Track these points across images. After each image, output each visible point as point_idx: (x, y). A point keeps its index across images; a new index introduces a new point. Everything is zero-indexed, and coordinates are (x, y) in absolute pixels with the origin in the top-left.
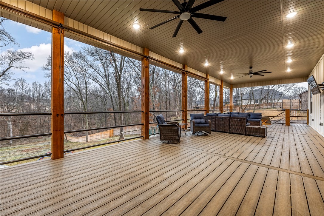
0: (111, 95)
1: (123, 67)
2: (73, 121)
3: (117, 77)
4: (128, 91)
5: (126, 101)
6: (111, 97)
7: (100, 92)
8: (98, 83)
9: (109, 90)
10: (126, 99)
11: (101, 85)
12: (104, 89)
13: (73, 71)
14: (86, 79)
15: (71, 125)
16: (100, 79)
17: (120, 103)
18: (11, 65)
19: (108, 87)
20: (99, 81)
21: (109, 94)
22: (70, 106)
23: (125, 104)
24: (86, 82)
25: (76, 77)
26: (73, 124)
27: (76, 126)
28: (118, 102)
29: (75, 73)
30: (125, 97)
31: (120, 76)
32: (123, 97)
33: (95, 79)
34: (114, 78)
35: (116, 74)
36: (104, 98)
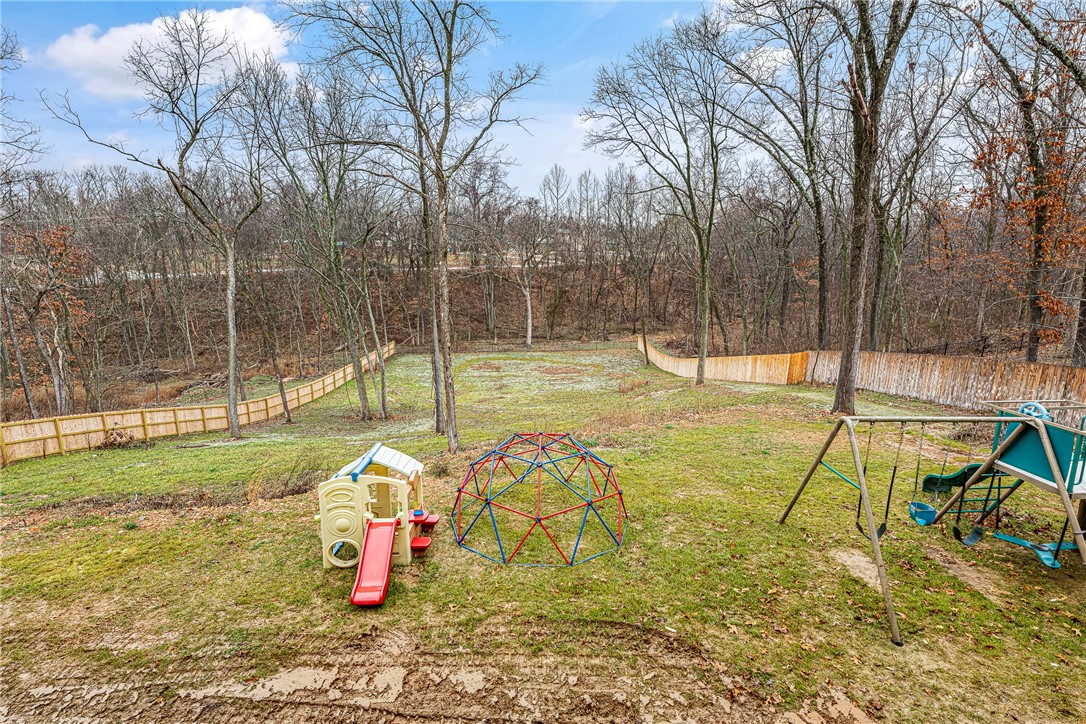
0: (816, 198)
1: (909, 18)
2: (674, 298)
3: (862, 87)
4: (914, 171)
5: (891, 224)
6: (818, 204)
7: (774, 189)
8: (764, 147)
9: (809, 174)
10: (894, 213)
11: (777, 152)
12: (788, 171)
13: (672, 107)
14: (715, 132)
15: (665, 308)
16: (778, 128)
17: (859, 231)
18: (494, 118)
19: (810, 160)
20: (773, 137)
21: (810, 194)
22: (667, 248)
23: (882, 239)
24: (716, 148)
25: (681, 133)
26: (671, 309)
27: (679, 314)
28: (851, 228)
29: (680, 117)
30: (890, 202)
31: (879, 81)
32: (876, 201)
33: (755, 133)
34: (843, 100)
35: (859, 71)
36: (786, 213)
